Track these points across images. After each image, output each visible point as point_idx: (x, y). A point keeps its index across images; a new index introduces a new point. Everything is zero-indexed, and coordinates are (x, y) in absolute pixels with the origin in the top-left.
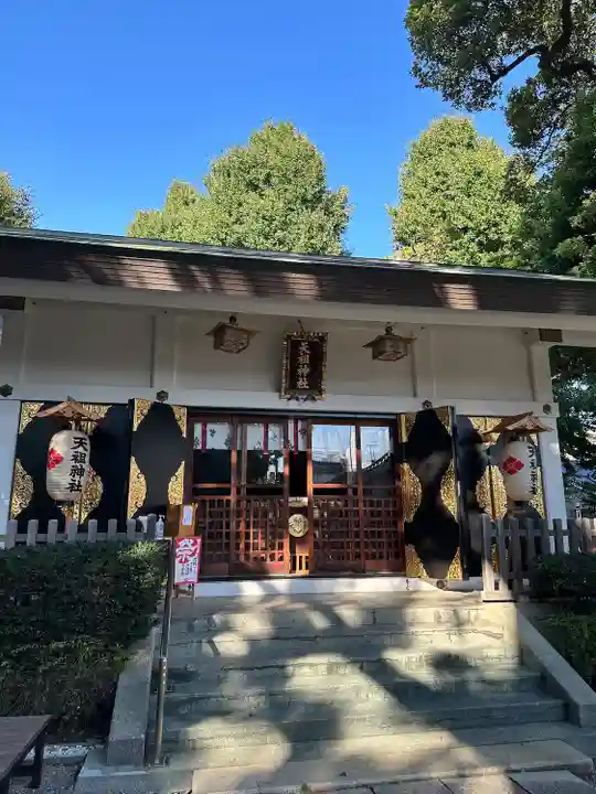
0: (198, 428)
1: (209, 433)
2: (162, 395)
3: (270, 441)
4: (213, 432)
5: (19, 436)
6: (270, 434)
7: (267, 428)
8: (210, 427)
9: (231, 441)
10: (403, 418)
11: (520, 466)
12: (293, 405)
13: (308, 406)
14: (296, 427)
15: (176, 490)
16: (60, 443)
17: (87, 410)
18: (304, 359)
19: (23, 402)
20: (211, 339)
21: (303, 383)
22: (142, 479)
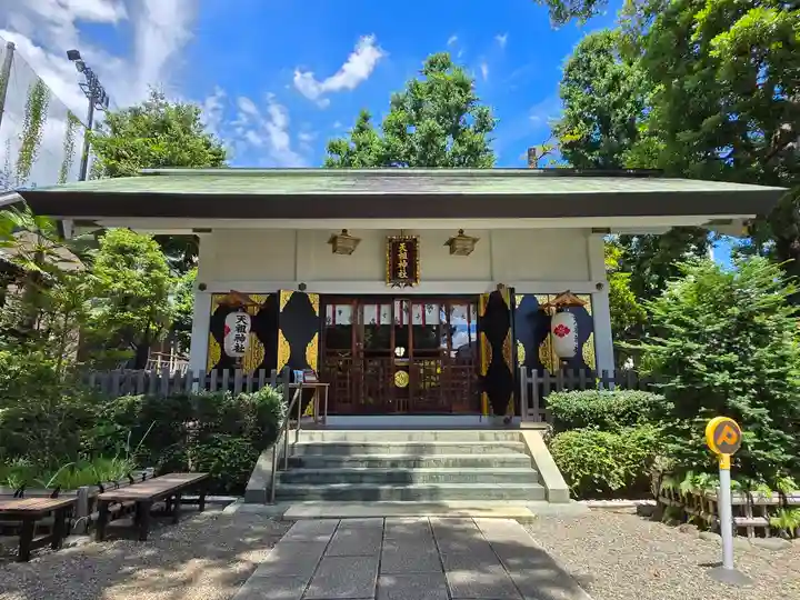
0: (329, 308)
1: (337, 313)
2: (302, 286)
3: (382, 317)
4: (340, 312)
5: (211, 317)
6: (382, 313)
7: (379, 308)
8: (338, 308)
9: (353, 317)
10: (481, 297)
11: (567, 331)
12: (396, 290)
13: (408, 290)
14: (401, 307)
15: (312, 352)
16: (231, 320)
17: (254, 298)
18: (403, 256)
19: (214, 294)
20: (331, 246)
21: (403, 274)
22: (287, 343)
